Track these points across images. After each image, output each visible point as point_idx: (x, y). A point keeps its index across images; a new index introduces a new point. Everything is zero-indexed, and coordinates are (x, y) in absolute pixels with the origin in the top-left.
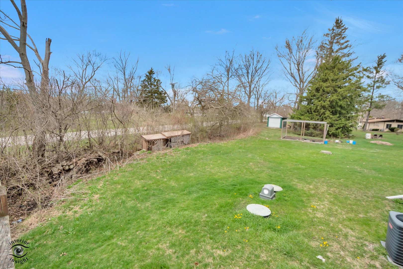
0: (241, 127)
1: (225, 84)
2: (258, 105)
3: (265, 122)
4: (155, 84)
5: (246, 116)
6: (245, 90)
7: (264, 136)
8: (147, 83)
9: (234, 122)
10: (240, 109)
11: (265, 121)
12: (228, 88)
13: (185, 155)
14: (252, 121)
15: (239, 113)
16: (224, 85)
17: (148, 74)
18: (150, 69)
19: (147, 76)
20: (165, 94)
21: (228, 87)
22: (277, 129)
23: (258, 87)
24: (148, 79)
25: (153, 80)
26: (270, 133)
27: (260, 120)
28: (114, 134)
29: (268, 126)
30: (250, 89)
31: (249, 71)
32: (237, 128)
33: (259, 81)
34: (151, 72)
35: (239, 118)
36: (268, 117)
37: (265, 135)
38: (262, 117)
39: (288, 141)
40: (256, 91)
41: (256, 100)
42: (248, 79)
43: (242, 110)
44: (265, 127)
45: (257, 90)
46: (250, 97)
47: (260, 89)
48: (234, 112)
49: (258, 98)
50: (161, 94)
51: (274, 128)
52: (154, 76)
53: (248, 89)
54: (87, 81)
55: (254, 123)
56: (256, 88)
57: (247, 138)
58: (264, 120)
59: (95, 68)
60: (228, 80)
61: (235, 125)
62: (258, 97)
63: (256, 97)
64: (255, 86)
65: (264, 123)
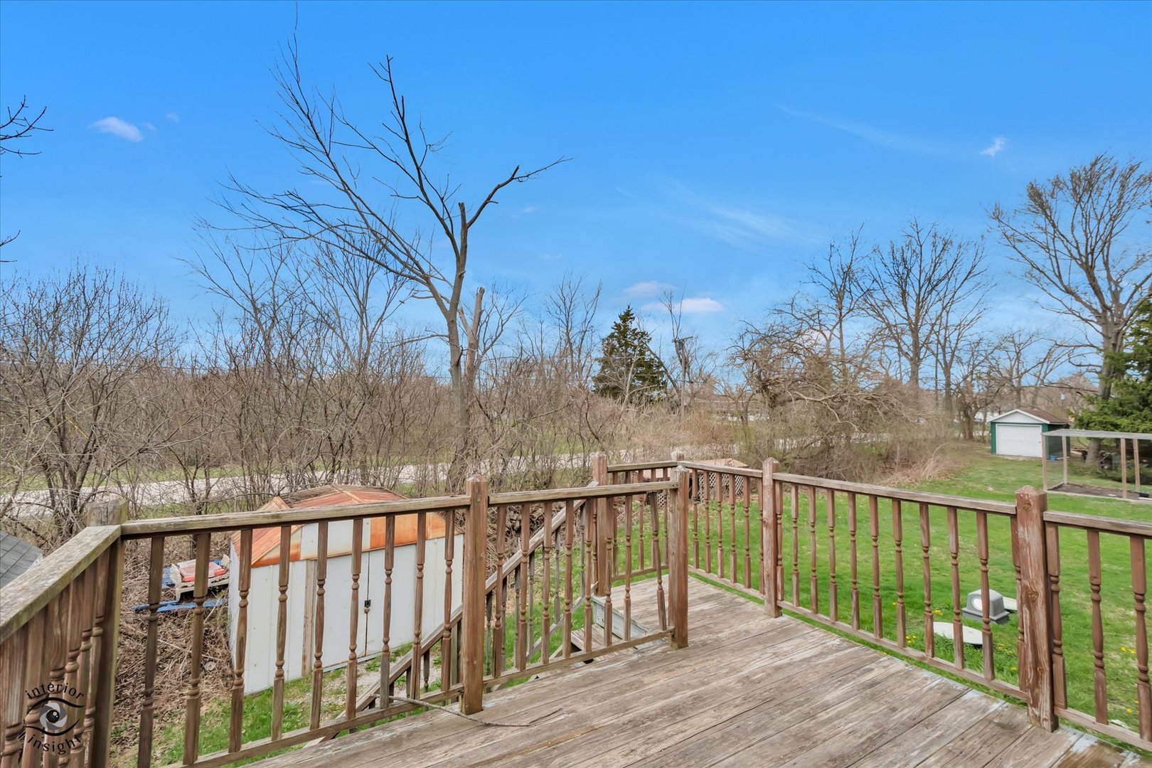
0: (895, 452)
1: (832, 333)
2: (948, 384)
3: (982, 440)
4: (636, 342)
5: (907, 421)
6: (899, 344)
7: (979, 480)
8: (615, 343)
9: (870, 439)
10: (886, 402)
11: (983, 437)
12: (841, 342)
13: (740, 520)
14: (931, 436)
15: (885, 413)
16: (828, 336)
17: (619, 322)
18: (625, 309)
19: (616, 325)
20: (658, 367)
21: (841, 338)
22: (1032, 462)
23: (943, 332)
24: (620, 332)
25: (629, 334)
26: (1004, 473)
27: (964, 433)
28: (581, 463)
29: (993, 450)
30: (916, 338)
31: (909, 289)
32: (880, 455)
33: (944, 314)
34: (627, 317)
35: (884, 427)
36: (993, 423)
37: (982, 478)
38: (969, 423)
39: (1071, 499)
40: (939, 342)
41: (940, 370)
42: (907, 311)
43: (892, 405)
44: (983, 456)
45: (942, 341)
46: (916, 361)
47: (953, 338)
48: (870, 411)
49: (945, 363)
50: (650, 367)
51: (1021, 459)
52: (633, 325)
53: (908, 339)
54: (487, 346)
55: (937, 441)
56: (938, 336)
57: (918, 484)
58: (977, 434)
59: (504, 317)
60: (840, 321)
61: (872, 445)
62: (948, 358)
63: (937, 360)
64: (932, 329)
65: (978, 441)
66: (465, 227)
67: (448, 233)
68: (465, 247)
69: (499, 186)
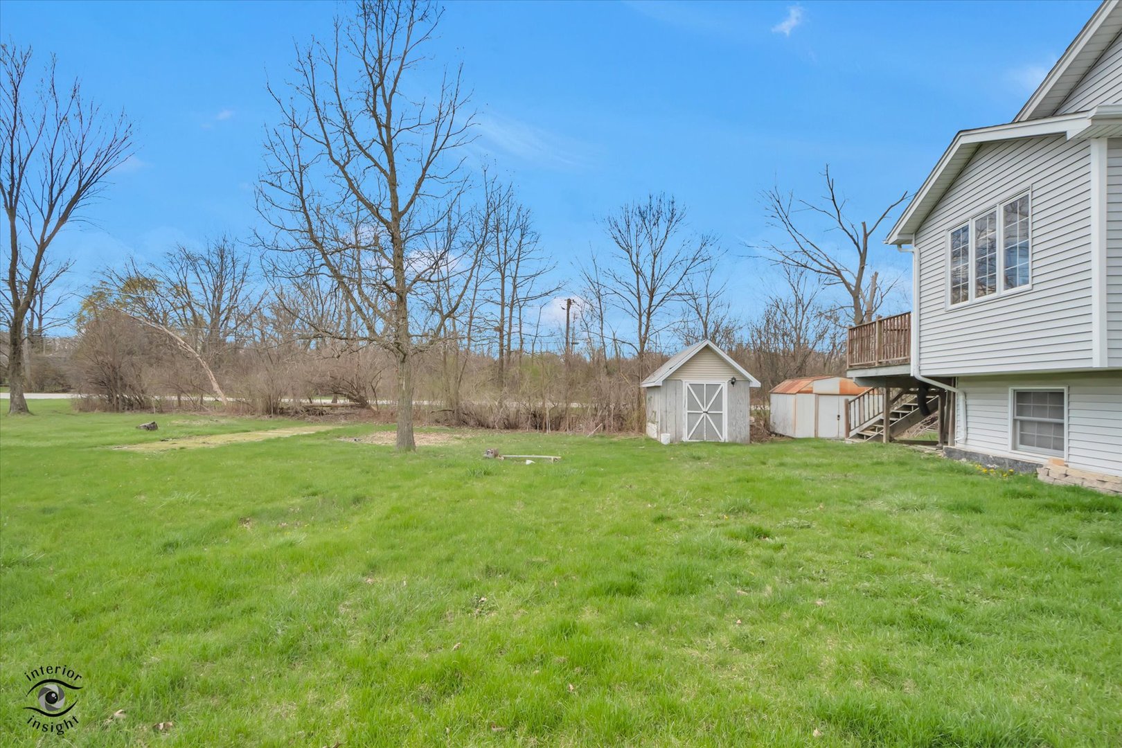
66: (866, 236)
67: (855, 243)
68: (865, 249)
69: (892, 206)
